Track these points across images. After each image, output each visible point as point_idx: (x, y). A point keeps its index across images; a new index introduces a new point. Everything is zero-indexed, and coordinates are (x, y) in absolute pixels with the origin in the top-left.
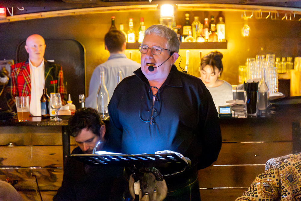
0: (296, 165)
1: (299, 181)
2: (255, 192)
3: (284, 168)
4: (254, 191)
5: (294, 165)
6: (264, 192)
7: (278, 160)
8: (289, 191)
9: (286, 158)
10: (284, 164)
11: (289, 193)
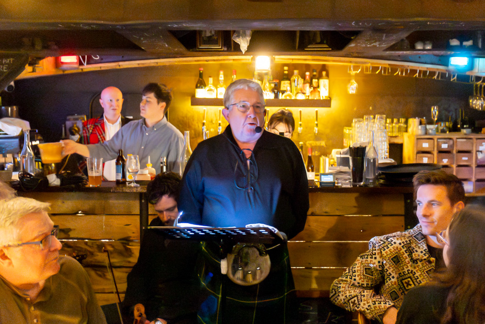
0: (403, 244)
1: (406, 263)
2: (354, 274)
3: (388, 248)
4: (353, 272)
5: (400, 244)
6: (364, 275)
7: (382, 239)
8: (393, 274)
9: (391, 237)
10: (389, 244)
11: (393, 277)
